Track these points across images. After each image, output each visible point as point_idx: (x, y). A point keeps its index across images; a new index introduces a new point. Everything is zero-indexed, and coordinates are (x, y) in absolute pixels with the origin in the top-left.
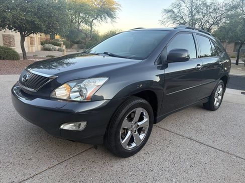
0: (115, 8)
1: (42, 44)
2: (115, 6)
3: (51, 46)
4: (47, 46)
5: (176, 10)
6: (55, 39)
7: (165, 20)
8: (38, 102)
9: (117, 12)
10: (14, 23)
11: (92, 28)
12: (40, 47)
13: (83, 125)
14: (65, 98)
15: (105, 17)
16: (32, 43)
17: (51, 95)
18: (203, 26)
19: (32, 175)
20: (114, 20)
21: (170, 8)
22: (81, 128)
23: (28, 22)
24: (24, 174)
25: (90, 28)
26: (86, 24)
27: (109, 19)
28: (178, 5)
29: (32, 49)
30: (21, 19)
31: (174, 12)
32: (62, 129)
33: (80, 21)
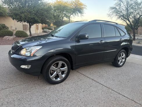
0: (83, 8)
1: (43, 29)
2: (83, 7)
3: (47, 30)
4: (45, 30)
5: (117, 8)
6: (51, 26)
7: (111, 14)
8: (15, 56)
9: (84, 10)
10: (26, 19)
11: (70, 20)
12: (41, 30)
13: (30, 66)
14: (24, 55)
15: (77, 13)
16: (37, 29)
17: (19, 53)
18: (135, 17)
19: (11, 87)
20: (83, 14)
21: (114, 6)
22: (29, 68)
23: (32, 18)
24: (8, 86)
25: (69, 20)
26: (66, 17)
27: (79, 14)
28: (119, 4)
29: (37, 32)
30: (29, 17)
31: (116, 9)
32: (21, 68)
33: (63, 16)
